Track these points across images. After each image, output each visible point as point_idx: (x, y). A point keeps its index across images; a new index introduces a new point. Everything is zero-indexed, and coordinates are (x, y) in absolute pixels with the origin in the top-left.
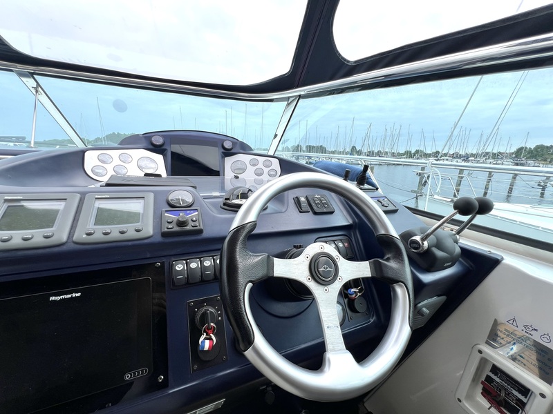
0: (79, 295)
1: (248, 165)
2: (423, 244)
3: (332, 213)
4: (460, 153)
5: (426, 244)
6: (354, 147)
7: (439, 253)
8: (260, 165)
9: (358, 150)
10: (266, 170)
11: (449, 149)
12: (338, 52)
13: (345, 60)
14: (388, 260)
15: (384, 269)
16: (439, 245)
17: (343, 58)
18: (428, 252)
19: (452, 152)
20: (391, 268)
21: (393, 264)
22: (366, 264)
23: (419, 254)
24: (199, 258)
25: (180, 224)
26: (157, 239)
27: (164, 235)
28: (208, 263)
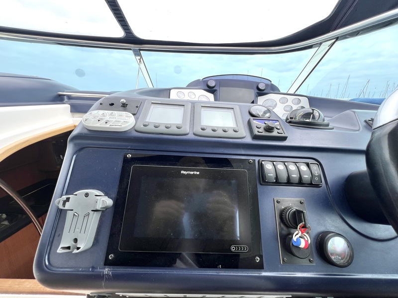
0: (198, 173)
24: (284, 162)
25: (269, 129)
26: (248, 140)
27: (255, 137)
28: (292, 167)
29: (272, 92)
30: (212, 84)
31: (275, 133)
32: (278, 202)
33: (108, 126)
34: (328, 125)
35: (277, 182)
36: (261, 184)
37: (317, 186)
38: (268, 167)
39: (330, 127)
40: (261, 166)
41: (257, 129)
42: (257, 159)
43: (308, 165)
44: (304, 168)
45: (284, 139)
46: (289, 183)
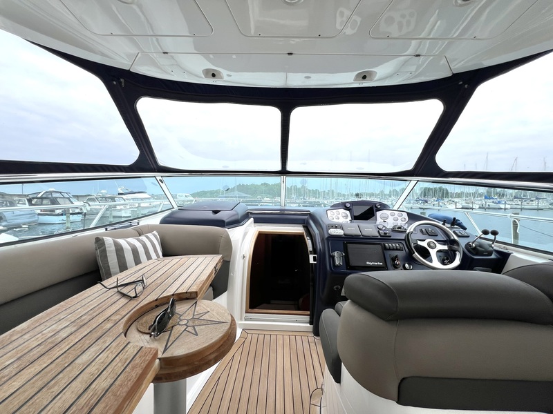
1: (389, 215)
2: (473, 245)
3: (437, 235)
7: (480, 249)
8: (396, 216)
10: (400, 218)
15: (452, 248)
18: (475, 248)
20: (455, 248)
23: (472, 249)
24: (391, 244)
26: (379, 237)
28: (394, 245)
29: (384, 209)
30: (348, 205)
31: (387, 235)
32: (391, 255)
35: (390, 249)
36: (385, 250)
37: (402, 250)
38: (387, 245)
39: (405, 232)
41: (382, 234)
42: (383, 243)
44: (397, 245)
45: (391, 236)
46: (393, 249)
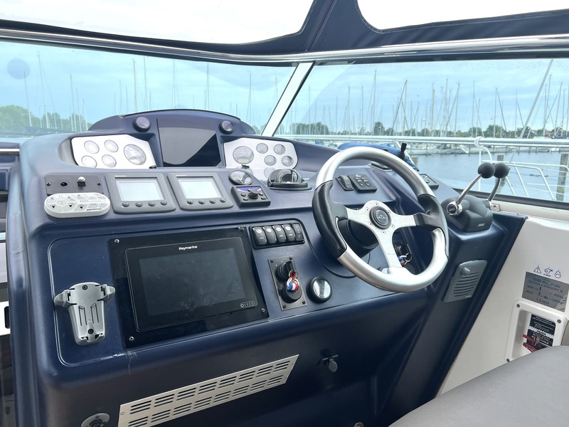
0: (196, 247)
1: (256, 153)
2: (458, 207)
3: (374, 191)
4: (564, 129)
5: (461, 207)
6: (378, 124)
7: (473, 215)
8: (271, 152)
9: (386, 129)
10: (279, 158)
11: (545, 122)
12: (363, 18)
13: (372, 27)
14: (429, 213)
15: (425, 219)
16: (472, 208)
17: (369, 25)
18: (463, 214)
19: (550, 127)
20: (431, 219)
21: (432, 216)
22: (411, 217)
23: (455, 217)
24: (271, 226)
25: (253, 196)
26: (236, 209)
27: (242, 205)
28: (279, 229)
29: (243, 135)
31: (259, 200)
32: (272, 262)
33: (85, 210)
34: (306, 186)
35: (269, 245)
36: (255, 249)
37: (301, 242)
38: (259, 231)
39: (309, 187)
40: (253, 233)
41: (243, 198)
42: (247, 226)
43: (291, 225)
44: (288, 228)
45: (268, 204)
46: (278, 243)
